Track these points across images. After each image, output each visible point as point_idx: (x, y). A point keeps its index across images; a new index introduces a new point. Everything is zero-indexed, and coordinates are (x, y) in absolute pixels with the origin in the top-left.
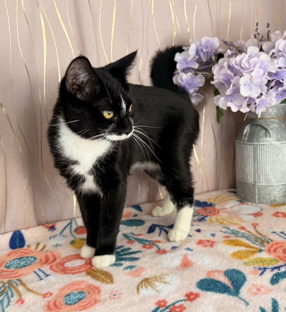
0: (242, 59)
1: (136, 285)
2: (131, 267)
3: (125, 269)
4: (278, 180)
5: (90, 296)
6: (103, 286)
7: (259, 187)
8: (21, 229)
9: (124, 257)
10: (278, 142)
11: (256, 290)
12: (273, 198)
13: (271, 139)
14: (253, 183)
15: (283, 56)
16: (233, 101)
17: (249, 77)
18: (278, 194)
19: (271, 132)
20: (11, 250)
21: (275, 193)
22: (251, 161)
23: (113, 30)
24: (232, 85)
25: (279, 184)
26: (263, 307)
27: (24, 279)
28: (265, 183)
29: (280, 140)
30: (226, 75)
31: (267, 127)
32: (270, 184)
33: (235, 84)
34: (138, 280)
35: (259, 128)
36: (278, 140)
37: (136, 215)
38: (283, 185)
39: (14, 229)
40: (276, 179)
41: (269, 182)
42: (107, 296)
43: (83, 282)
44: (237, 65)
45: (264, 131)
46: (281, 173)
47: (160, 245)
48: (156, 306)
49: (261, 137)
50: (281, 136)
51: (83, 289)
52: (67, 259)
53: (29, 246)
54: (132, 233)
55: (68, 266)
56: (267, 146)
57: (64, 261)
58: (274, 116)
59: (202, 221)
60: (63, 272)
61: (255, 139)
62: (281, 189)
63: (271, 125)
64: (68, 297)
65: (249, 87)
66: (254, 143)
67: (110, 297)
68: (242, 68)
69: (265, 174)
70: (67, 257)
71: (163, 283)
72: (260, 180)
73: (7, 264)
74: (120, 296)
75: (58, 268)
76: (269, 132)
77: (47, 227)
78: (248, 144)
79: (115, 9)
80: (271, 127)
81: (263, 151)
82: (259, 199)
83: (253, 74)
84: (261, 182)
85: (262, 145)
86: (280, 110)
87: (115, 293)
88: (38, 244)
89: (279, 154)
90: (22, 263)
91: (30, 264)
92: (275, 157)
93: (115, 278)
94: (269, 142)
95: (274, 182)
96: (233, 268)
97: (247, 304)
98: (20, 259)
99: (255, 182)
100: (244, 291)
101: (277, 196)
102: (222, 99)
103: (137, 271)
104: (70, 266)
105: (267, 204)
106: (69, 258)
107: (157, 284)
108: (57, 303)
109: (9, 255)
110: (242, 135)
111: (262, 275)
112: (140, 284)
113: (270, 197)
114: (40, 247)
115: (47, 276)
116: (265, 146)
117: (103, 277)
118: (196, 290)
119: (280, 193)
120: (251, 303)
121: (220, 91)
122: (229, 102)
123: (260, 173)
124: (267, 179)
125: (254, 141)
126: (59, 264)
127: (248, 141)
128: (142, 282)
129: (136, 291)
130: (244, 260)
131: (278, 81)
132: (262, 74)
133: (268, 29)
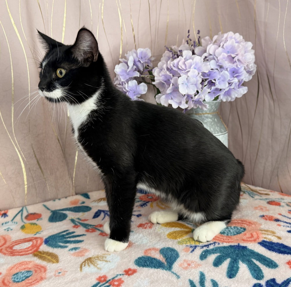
0: (179, 62)
1: (80, 263)
2: (75, 249)
3: (70, 250)
5: (36, 274)
6: (49, 265)
9: (69, 239)
11: (187, 265)
15: (214, 59)
16: (173, 98)
17: (186, 77)
19: (205, 125)
24: (171, 85)
26: (191, 279)
30: (165, 76)
31: (202, 122)
33: (174, 83)
34: (82, 259)
37: (83, 203)
42: (52, 274)
43: (30, 262)
44: (174, 67)
48: (96, 282)
51: (30, 268)
52: (16, 242)
54: (78, 219)
55: (16, 249)
57: (13, 244)
58: (208, 112)
59: (144, 206)
60: (11, 255)
64: (16, 275)
65: (186, 86)
67: (55, 275)
68: (179, 69)
70: (16, 241)
71: (104, 261)
74: (65, 274)
75: (7, 251)
83: (189, 74)
86: (213, 107)
87: (59, 271)
93: (60, 258)
96: (167, 246)
97: (178, 277)
100: (176, 266)
102: (164, 97)
103: (81, 252)
104: (18, 249)
106: (18, 242)
107: (99, 262)
108: (6, 281)
111: (193, 252)
112: (83, 263)
117: (49, 258)
118: (134, 267)
120: (182, 276)
121: (161, 90)
122: (170, 99)
126: (8, 247)
128: (85, 261)
129: (79, 269)
130: (178, 239)
131: (211, 80)
132: (197, 74)
133: (199, 35)
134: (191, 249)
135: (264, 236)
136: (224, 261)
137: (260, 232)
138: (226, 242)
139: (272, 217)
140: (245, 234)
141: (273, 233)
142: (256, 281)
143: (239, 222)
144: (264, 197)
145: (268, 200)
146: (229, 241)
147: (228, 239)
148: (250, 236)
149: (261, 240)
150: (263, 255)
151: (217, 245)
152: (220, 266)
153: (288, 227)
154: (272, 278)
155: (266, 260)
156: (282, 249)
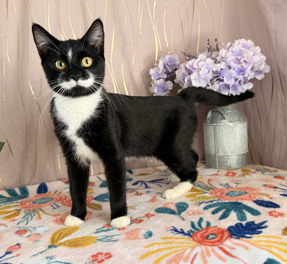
4: (232, 151)
7: (218, 156)
8: (46, 182)
10: (231, 123)
11: (192, 213)
12: (229, 165)
13: (226, 121)
14: (214, 154)
17: (197, 74)
18: (233, 162)
19: (225, 116)
20: (38, 194)
21: (230, 161)
22: (213, 138)
23: (112, 46)
24: (186, 81)
25: (233, 154)
27: (43, 208)
28: (222, 154)
29: (233, 122)
31: (222, 113)
32: (226, 155)
35: (217, 113)
36: (231, 122)
37: (128, 176)
38: (236, 155)
39: (41, 182)
40: (231, 151)
41: (225, 152)
45: (220, 116)
46: (234, 146)
47: (138, 191)
49: (219, 120)
50: (233, 119)
53: (50, 192)
56: (223, 126)
61: (214, 122)
62: (235, 158)
63: (226, 111)
66: (214, 124)
67: (97, 216)
68: (193, 68)
69: (223, 147)
71: (133, 209)
72: (219, 152)
73: (34, 201)
75: (67, 203)
76: (224, 116)
77: (64, 182)
78: (210, 125)
79: (114, 31)
80: (226, 112)
81: (220, 130)
82: (219, 166)
84: (220, 153)
85: (219, 125)
87: (100, 214)
88: (56, 192)
89: (232, 132)
90: (44, 201)
91: (49, 201)
92: (229, 134)
93: (103, 207)
94: (225, 123)
95: (229, 153)
97: (184, 220)
98: (42, 199)
99: (216, 153)
100: (183, 214)
101: (232, 163)
105: (225, 169)
108: (62, 219)
109: (36, 197)
110: (206, 120)
111: (199, 206)
113: (227, 164)
114: (57, 193)
115: (58, 207)
116: (221, 126)
117: (96, 207)
119: (234, 161)
120: (186, 219)
123: (219, 146)
124: (224, 151)
125: (214, 123)
126: (68, 201)
127: (210, 123)
130: (192, 198)
133: (216, 43)
134: (198, 204)
135: (260, 197)
136: (219, 211)
137: (257, 194)
138: (228, 200)
139: (272, 185)
140: (245, 196)
141: (268, 195)
142: (239, 222)
143: (244, 188)
144: (273, 173)
145: (275, 175)
146: (231, 199)
147: (230, 198)
148: (249, 196)
149: (255, 199)
150: (253, 208)
151: (220, 201)
152: (216, 214)
153: (282, 192)
154: (253, 221)
155: (253, 211)
156: (269, 205)
